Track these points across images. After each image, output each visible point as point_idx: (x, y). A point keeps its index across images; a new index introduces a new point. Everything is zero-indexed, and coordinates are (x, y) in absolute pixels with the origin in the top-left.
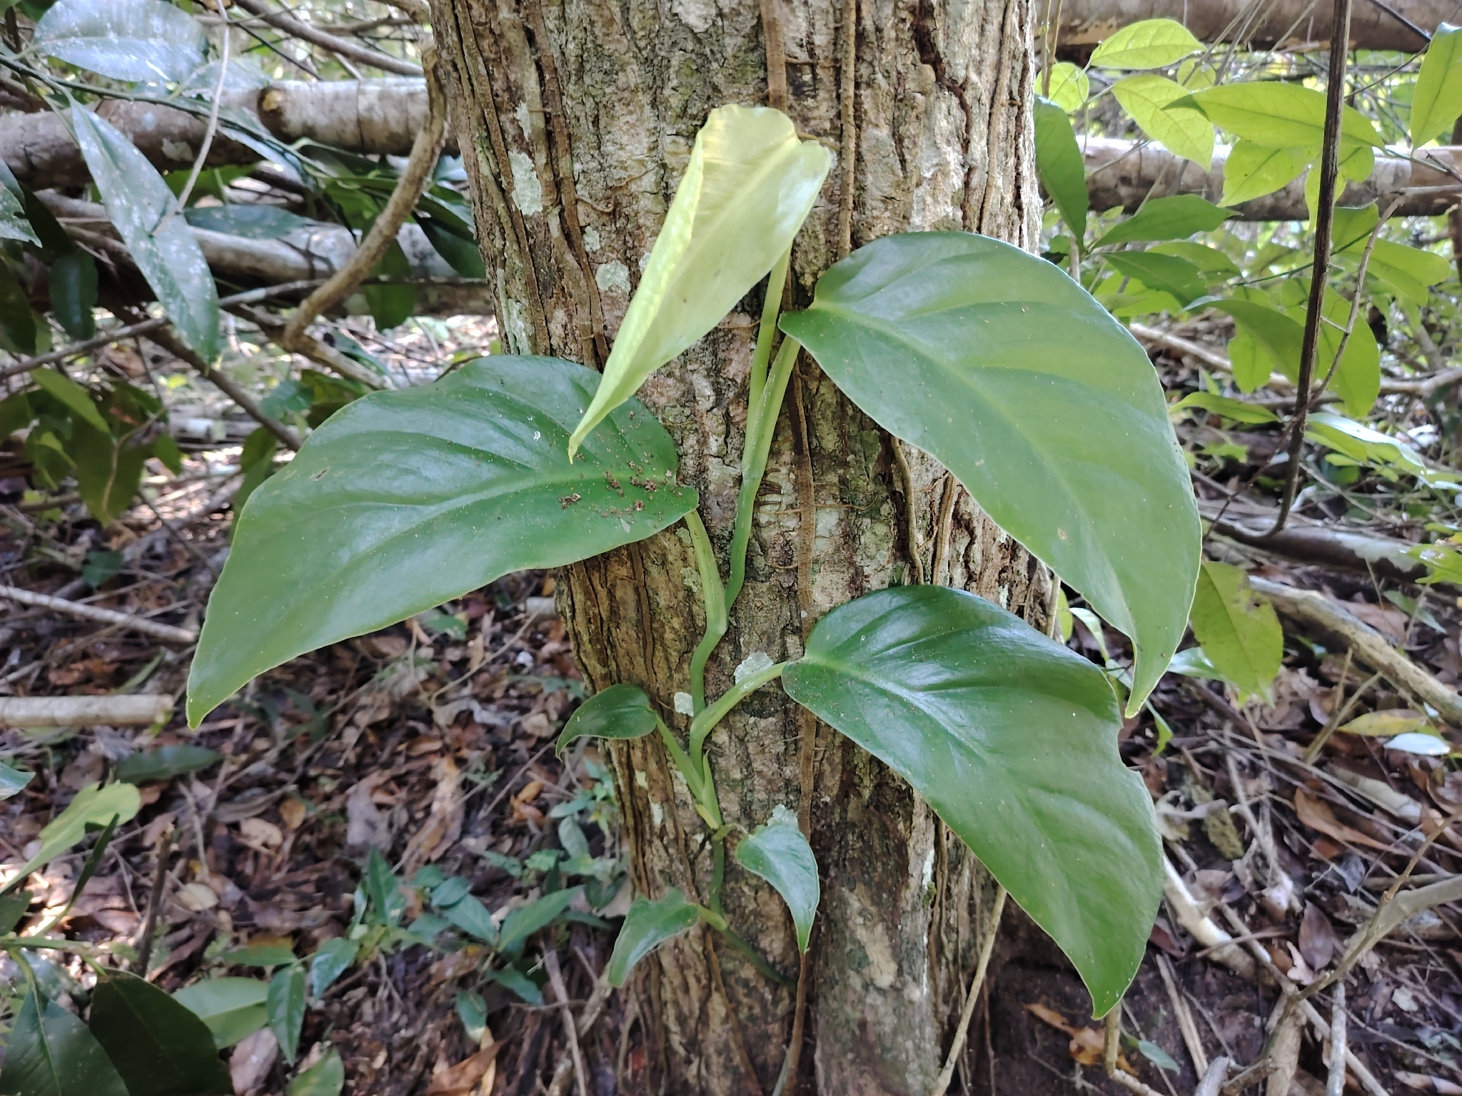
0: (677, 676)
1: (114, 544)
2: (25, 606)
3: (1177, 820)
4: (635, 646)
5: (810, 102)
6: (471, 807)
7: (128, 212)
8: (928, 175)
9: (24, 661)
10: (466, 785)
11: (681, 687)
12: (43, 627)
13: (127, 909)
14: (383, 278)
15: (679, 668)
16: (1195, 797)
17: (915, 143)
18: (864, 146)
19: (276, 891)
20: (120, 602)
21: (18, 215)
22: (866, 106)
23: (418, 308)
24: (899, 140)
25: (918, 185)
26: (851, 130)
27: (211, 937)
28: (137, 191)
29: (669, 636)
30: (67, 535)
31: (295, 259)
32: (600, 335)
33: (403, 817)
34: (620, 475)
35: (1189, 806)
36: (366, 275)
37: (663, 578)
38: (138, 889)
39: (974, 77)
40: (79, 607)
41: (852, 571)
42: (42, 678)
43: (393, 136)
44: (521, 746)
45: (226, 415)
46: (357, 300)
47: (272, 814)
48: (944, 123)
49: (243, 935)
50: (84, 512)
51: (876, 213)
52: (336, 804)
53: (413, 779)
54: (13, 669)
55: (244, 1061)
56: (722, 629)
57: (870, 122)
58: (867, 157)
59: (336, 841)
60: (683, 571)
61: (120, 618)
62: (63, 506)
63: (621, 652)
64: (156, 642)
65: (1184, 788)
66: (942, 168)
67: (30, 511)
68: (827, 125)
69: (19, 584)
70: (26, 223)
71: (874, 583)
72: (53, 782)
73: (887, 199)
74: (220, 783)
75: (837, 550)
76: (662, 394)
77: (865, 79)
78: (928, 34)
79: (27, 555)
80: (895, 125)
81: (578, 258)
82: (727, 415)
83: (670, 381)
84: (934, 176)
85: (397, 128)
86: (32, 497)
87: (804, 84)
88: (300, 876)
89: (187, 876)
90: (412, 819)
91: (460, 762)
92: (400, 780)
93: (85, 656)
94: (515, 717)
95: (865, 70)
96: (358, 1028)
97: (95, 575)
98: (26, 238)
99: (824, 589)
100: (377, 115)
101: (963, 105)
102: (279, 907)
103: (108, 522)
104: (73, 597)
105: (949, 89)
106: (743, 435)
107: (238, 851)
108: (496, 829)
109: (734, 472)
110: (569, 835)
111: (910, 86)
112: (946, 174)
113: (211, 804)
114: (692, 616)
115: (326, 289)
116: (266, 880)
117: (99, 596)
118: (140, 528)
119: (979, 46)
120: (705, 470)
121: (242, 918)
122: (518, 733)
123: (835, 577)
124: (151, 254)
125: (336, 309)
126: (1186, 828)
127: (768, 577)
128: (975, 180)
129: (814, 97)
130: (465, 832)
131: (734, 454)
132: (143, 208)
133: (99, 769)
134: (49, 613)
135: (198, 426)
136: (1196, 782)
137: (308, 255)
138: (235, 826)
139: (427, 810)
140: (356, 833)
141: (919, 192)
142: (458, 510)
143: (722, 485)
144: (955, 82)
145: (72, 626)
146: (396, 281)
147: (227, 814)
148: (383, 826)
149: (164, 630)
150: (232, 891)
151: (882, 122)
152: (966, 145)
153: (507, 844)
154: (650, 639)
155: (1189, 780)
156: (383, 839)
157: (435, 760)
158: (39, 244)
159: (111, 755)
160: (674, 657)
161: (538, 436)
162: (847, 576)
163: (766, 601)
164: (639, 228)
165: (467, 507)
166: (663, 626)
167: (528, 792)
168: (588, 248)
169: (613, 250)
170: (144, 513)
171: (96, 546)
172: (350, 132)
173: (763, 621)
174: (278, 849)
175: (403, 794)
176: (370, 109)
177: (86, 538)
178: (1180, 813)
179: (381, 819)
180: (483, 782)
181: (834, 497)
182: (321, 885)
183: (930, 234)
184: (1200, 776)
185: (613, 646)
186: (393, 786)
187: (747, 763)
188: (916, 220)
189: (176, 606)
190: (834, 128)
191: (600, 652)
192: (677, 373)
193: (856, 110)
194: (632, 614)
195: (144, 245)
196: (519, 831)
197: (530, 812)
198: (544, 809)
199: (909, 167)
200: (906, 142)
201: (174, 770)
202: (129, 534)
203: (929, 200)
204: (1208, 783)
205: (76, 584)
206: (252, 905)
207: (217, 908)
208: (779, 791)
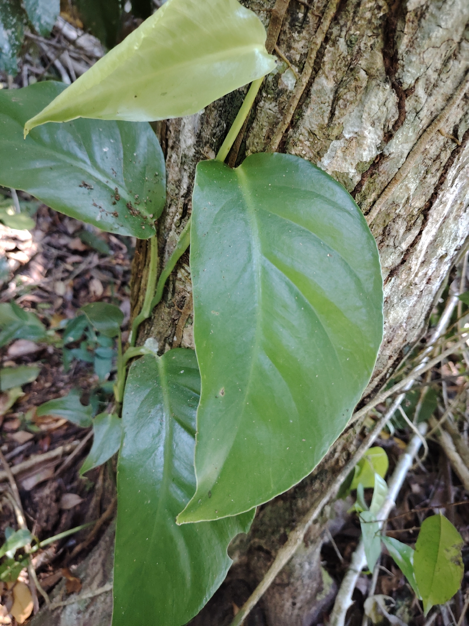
3: (379, 610)
5: (296, 35)
8: (347, 136)
16: (399, 612)
17: (345, 106)
18: (315, 88)
22: (325, 59)
24: (336, 99)
25: (337, 138)
26: (309, 70)
35: (392, 611)
39: (420, 91)
47: (105, 284)
48: (375, 108)
51: (301, 137)
55: (18, 346)
57: (324, 73)
58: (313, 96)
65: (400, 603)
66: (358, 138)
68: (298, 58)
73: (311, 133)
74: (103, 262)
77: (333, 37)
78: (394, 31)
80: (339, 84)
82: (186, 205)
84: (350, 140)
87: (298, 18)
89: (64, 279)
95: (335, 31)
96: (54, 370)
101: (400, 106)
105: (393, 86)
107: (85, 286)
111: (363, 63)
112: (360, 145)
113: (93, 265)
119: (440, 72)
120: (171, 229)
126: (381, 618)
127: (170, 306)
128: (385, 166)
129: (299, 32)
131: (182, 230)
136: (409, 606)
138: (92, 278)
141: (336, 143)
143: (172, 243)
144: (401, 84)
147: (94, 273)
151: (331, 76)
152: (388, 136)
155: (406, 602)
159: (86, 227)
163: (166, 317)
173: (161, 327)
178: (385, 610)
183: (330, 177)
184: (413, 605)
188: (326, 161)
190: (300, 62)
193: (317, 57)
199: (336, 121)
200: (341, 102)
201: (95, 246)
203: (340, 153)
204: (414, 614)
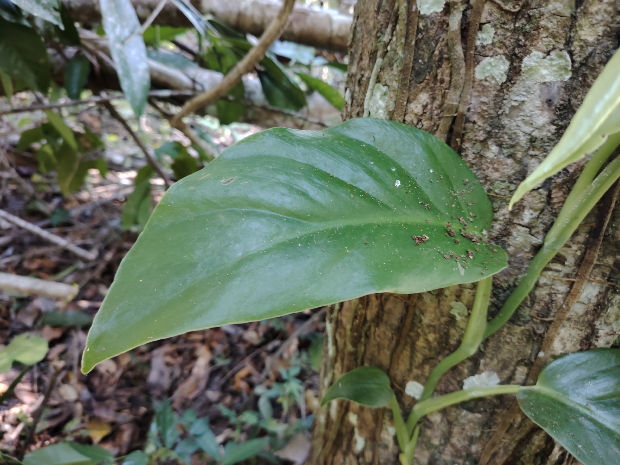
0: (416, 371)
1: (68, 207)
2: (20, 228)
4: (386, 342)
6: (212, 374)
7: (114, 26)
9: (14, 253)
10: (212, 363)
11: (417, 378)
12: (27, 239)
13: (32, 391)
14: (231, 98)
15: (421, 366)
19: (107, 398)
20: (64, 235)
21: (55, 9)
23: (241, 118)
27: (70, 418)
28: (121, 17)
29: (420, 343)
30: (48, 198)
31: (186, 81)
32: (462, 115)
33: (177, 372)
34: (455, 227)
36: (223, 94)
37: (434, 305)
38: (40, 382)
40: (45, 234)
41: (589, 331)
42: (21, 263)
43: (254, 25)
44: (242, 348)
45: (134, 157)
46: (212, 108)
49: (86, 418)
50: (58, 189)
52: (146, 358)
53: (186, 353)
54: (8, 256)
56: (473, 351)
59: (142, 378)
60: (453, 303)
61: (62, 242)
62: (49, 184)
63: (373, 342)
64: (76, 257)
67: (35, 184)
69: (21, 217)
70: (58, 14)
71: (601, 343)
72: (13, 316)
75: (587, 313)
76: (497, 170)
79: (28, 203)
81: (466, 50)
82: (549, 196)
83: (510, 161)
85: (257, 20)
86: (36, 178)
88: (121, 393)
89: (66, 380)
90: (182, 375)
91: (211, 349)
92: (180, 352)
93: (42, 257)
94: (241, 331)
97: (56, 219)
98: (55, 22)
99: (562, 339)
100: (249, 13)
102: (108, 407)
103: (67, 195)
104: (44, 227)
106: (556, 215)
108: (224, 389)
109: (537, 241)
110: (264, 405)
114: (447, 335)
115: (200, 98)
116: (103, 390)
117: (55, 230)
118: (81, 202)
120: (509, 234)
121: (88, 409)
122: (241, 340)
123: (574, 332)
124: (121, 52)
125: (201, 111)
127: (525, 323)
130: (208, 386)
131: (541, 227)
132: (123, 27)
133: (35, 315)
134: (30, 234)
135: (118, 159)
137: (194, 81)
139: (190, 371)
140: (153, 377)
142: (334, 229)
143: (519, 249)
145: (40, 242)
146: (236, 101)
148: (167, 374)
149: (81, 252)
150: (86, 394)
153: (228, 399)
154: (403, 342)
156: (166, 382)
157: (198, 345)
158: (62, 27)
159: (43, 308)
160: (419, 358)
161: (398, 184)
162: (583, 334)
163: (515, 339)
164: (538, 28)
165: (340, 229)
166: (418, 335)
167: (243, 373)
168: (478, 43)
169: (503, 45)
170: (84, 195)
171: (60, 206)
172: (233, 18)
173: (506, 352)
174: (113, 375)
175: (180, 359)
176: (246, 9)
177: (56, 201)
179: (167, 371)
180: (221, 362)
181: (604, 275)
182: (131, 400)
185: (367, 337)
186: (176, 354)
187: (447, 437)
189: (89, 241)
191: (355, 338)
192: (519, 155)
194: (395, 322)
195: (118, 46)
196: (236, 394)
197: (243, 385)
198: (251, 386)
201: (71, 322)
202: (75, 203)
205: (46, 222)
206: (94, 404)
207: (77, 401)
208: (461, 457)
